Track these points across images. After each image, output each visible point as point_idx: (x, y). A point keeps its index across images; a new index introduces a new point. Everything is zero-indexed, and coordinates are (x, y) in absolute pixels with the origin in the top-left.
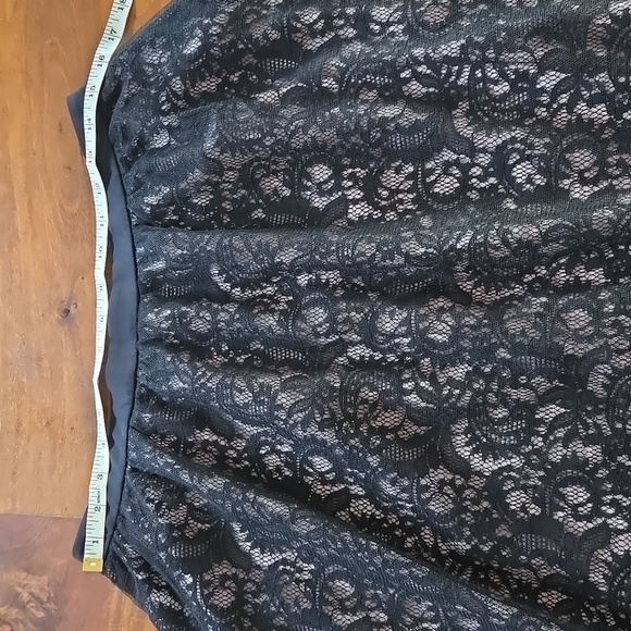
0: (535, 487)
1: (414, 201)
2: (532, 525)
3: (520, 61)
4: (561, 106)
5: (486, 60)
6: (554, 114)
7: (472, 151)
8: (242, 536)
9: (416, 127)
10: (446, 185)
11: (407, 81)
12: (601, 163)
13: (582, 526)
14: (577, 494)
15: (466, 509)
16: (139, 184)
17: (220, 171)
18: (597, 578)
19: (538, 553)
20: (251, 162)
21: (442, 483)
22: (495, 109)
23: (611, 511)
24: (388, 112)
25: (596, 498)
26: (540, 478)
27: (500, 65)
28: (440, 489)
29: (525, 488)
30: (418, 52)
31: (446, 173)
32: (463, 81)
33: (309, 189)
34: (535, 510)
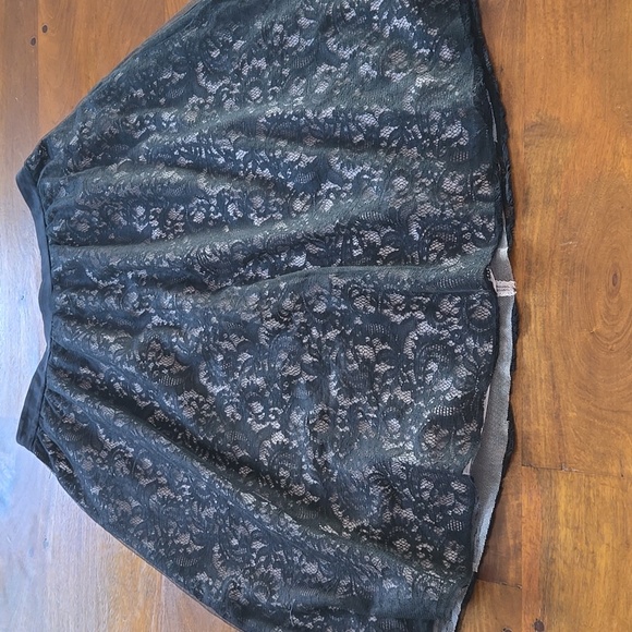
0: (236, 403)
1: (183, 227)
2: (234, 426)
3: (226, 145)
4: (249, 170)
5: (209, 144)
6: (247, 174)
7: (208, 198)
8: (101, 431)
9: (178, 184)
10: (199, 217)
11: (178, 156)
12: (266, 204)
13: (258, 427)
14: (258, 407)
15: (202, 416)
16: (51, 219)
17: (90, 210)
18: (263, 458)
19: (235, 443)
20: (103, 206)
21: (191, 399)
23: (273, 418)
24: (167, 175)
25: (266, 410)
26: (238, 398)
27: (217, 147)
28: (189, 403)
29: (232, 403)
30: (179, 140)
31: (199, 210)
32: (203, 156)
33: (135, 220)
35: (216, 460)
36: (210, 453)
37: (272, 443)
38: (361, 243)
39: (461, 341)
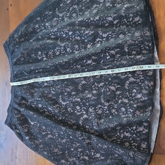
0: (72, 107)
1: (53, 57)
2: (71, 114)
3: (66, 30)
4: (73, 38)
5: (61, 31)
6: (72, 39)
7: (61, 47)
9: (52, 44)
10: (58, 53)
11: (51, 36)
12: (79, 47)
13: (79, 113)
14: (78, 108)
15: (61, 111)
17: (23, 54)
18: (80, 123)
19: (72, 119)
20: (28, 52)
21: (57, 107)
22: (64, 39)
23: (83, 110)
24: (48, 41)
25: (81, 108)
26: (72, 105)
27: (63, 32)
28: (57, 108)
29: (70, 107)
30: (51, 31)
31: (58, 51)
32: (59, 35)
33: (38, 56)
34: (72, 111)
35: (65, 125)
36: (64, 123)
37: (83, 118)
38: (109, 55)
39: (144, 82)
